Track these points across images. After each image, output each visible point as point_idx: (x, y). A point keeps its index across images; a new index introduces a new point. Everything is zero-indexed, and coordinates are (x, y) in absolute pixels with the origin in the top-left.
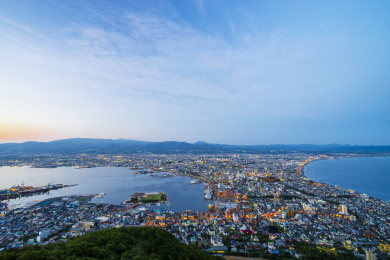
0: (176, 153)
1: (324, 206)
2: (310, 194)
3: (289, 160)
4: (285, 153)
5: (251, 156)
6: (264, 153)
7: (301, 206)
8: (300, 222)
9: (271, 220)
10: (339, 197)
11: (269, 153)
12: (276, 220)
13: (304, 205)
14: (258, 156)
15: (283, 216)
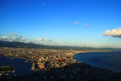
0: (18, 47)
1: (80, 70)
2: (75, 66)
3: (68, 52)
4: (67, 49)
5: (53, 50)
6: (59, 49)
7: (72, 71)
8: (71, 77)
9: (60, 77)
10: (85, 67)
11: (61, 49)
12: (62, 77)
13: (73, 71)
14: (56, 51)
15: (65, 75)
